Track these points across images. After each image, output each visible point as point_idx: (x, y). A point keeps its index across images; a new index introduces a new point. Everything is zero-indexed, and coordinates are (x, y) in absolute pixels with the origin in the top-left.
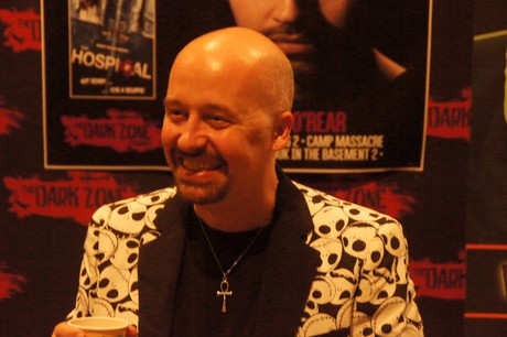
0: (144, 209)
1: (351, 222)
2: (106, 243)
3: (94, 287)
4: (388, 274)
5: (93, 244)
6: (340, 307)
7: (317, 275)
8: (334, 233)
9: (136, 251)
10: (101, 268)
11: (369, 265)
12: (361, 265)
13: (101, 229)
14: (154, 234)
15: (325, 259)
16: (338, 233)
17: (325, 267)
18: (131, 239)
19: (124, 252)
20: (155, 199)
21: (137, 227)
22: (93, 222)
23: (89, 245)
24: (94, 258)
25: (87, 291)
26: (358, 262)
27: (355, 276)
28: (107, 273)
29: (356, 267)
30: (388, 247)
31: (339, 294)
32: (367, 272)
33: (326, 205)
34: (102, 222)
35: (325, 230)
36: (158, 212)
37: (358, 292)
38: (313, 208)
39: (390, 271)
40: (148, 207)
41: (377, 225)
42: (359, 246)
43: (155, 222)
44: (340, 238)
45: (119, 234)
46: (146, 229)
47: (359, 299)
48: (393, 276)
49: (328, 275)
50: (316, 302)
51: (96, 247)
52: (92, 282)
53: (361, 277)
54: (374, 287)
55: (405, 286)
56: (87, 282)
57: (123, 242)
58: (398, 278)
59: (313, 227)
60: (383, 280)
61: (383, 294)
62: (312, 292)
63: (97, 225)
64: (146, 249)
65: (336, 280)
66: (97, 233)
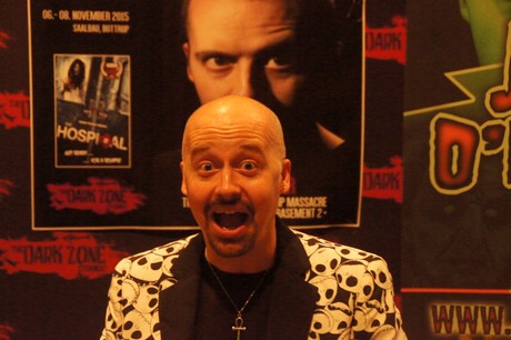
0: (161, 259)
1: (343, 260)
2: (129, 291)
3: (120, 330)
4: (378, 305)
5: (117, 292)
6: (338, 335)
7: (316, 309)
8: (329, 271)
9: (156, 296)
10: (125, 312)
11: (362, 298)
12: (354, 298)
13: (123, 278)
14: (171, 281)
15: (322, 294)
16: (333, 271)
17: (323, 301)
18: (151, 286)
19: (145, 298)
20: (170, 250)
21: (156, 276)
22: (116, 273)
23: (113, 293)
24: (119, 304)
25: (115, 333)
26: (352, 296)
27: (350, 308)
28: (130, 316)
29: (351, 301)
30: (377, 281)
31: (337, 324)
32: (360, 304)
33: (320, 247)
34: (124, 272)
35: (321, 268)
36: (173, 261)
37: (354, 322)
38: (309, 250)
39: (380, 301)
40: (165, 257)
41: (365, 263)
42: (352, 281)
43: (172, 270)
44: (334, 275)
45: (141, 282)
46: (164, 277)
47: (355, 328)
48: (383, 306)
49: (326, 308)
50: (318, 332)
51: (120, 294)
52: (118, 326)
53: (355, 309)
54: (368, 317)
55: (393, 315)
56: (114, 326)
57: (144, 289)
58: (387, 308)
59: (310, 267)
60: (375, 310)
61: (376, 323)
62: (313, 323)
63: (120, 276)
64: (165, 294)
65: (333, 312)
66: (120, 282)
